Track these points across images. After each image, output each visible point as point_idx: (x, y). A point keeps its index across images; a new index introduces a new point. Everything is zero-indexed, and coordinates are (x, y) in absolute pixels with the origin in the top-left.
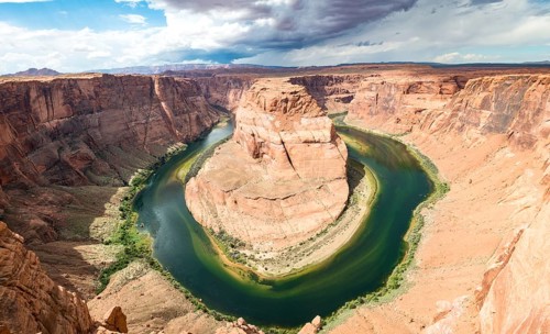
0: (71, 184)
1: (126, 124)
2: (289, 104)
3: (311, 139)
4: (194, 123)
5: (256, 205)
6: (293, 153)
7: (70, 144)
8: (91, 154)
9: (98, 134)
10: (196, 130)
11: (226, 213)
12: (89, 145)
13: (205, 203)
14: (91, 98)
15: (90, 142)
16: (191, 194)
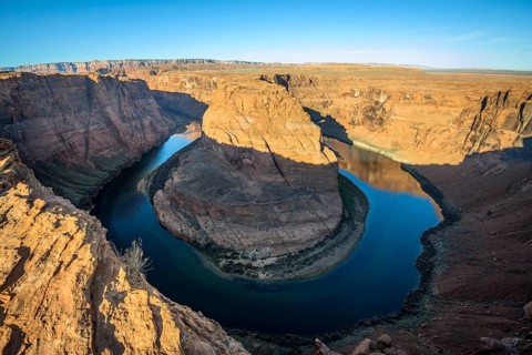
1: (60, 135)
4: (148, 130)
5: (245, 213)
10: (151, 137)
11: (210, 224)
13: (182, 216)
14: (7, 104)
16: (163, 208)
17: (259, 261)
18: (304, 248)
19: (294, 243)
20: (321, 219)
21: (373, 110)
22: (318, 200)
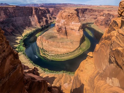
0: (7, 35)
1: (24, 21)
2: (70, 17)
3: (73, 29)
4: (45, 22)
5: (53, 43)
6: (67, 31)
7: (7, 25)
8: (13, 28)
9: (15, 23)
10: (45, 24)
11: (45, 44)
12: (13, 26)
13: (41, 42)
14: (13, 13)
15: (13, 25)
16: (38, 40)
17: (50, 54)
18: (62, 54)
19: (60, 52)
20: (70, 48)
21: (108, 21)
22: (73, 44)
